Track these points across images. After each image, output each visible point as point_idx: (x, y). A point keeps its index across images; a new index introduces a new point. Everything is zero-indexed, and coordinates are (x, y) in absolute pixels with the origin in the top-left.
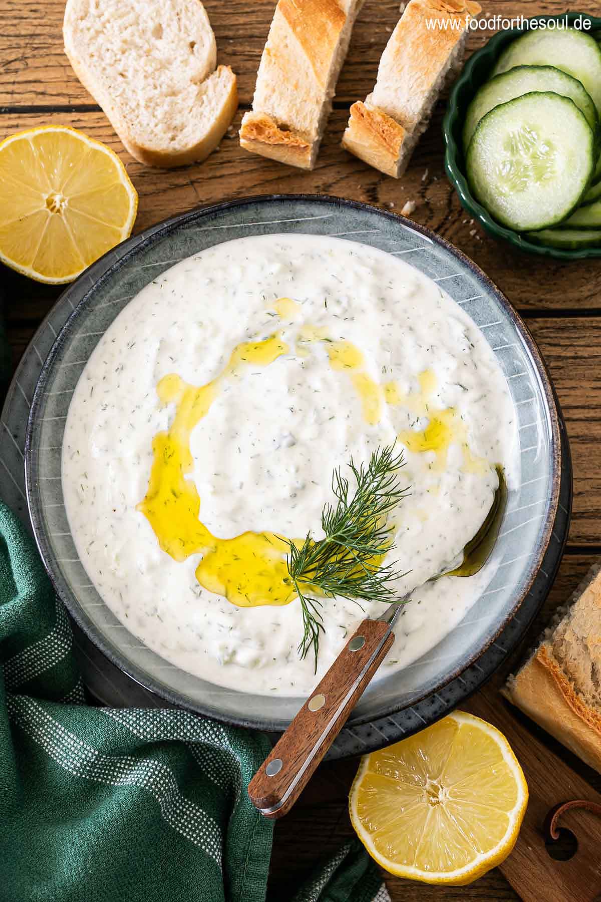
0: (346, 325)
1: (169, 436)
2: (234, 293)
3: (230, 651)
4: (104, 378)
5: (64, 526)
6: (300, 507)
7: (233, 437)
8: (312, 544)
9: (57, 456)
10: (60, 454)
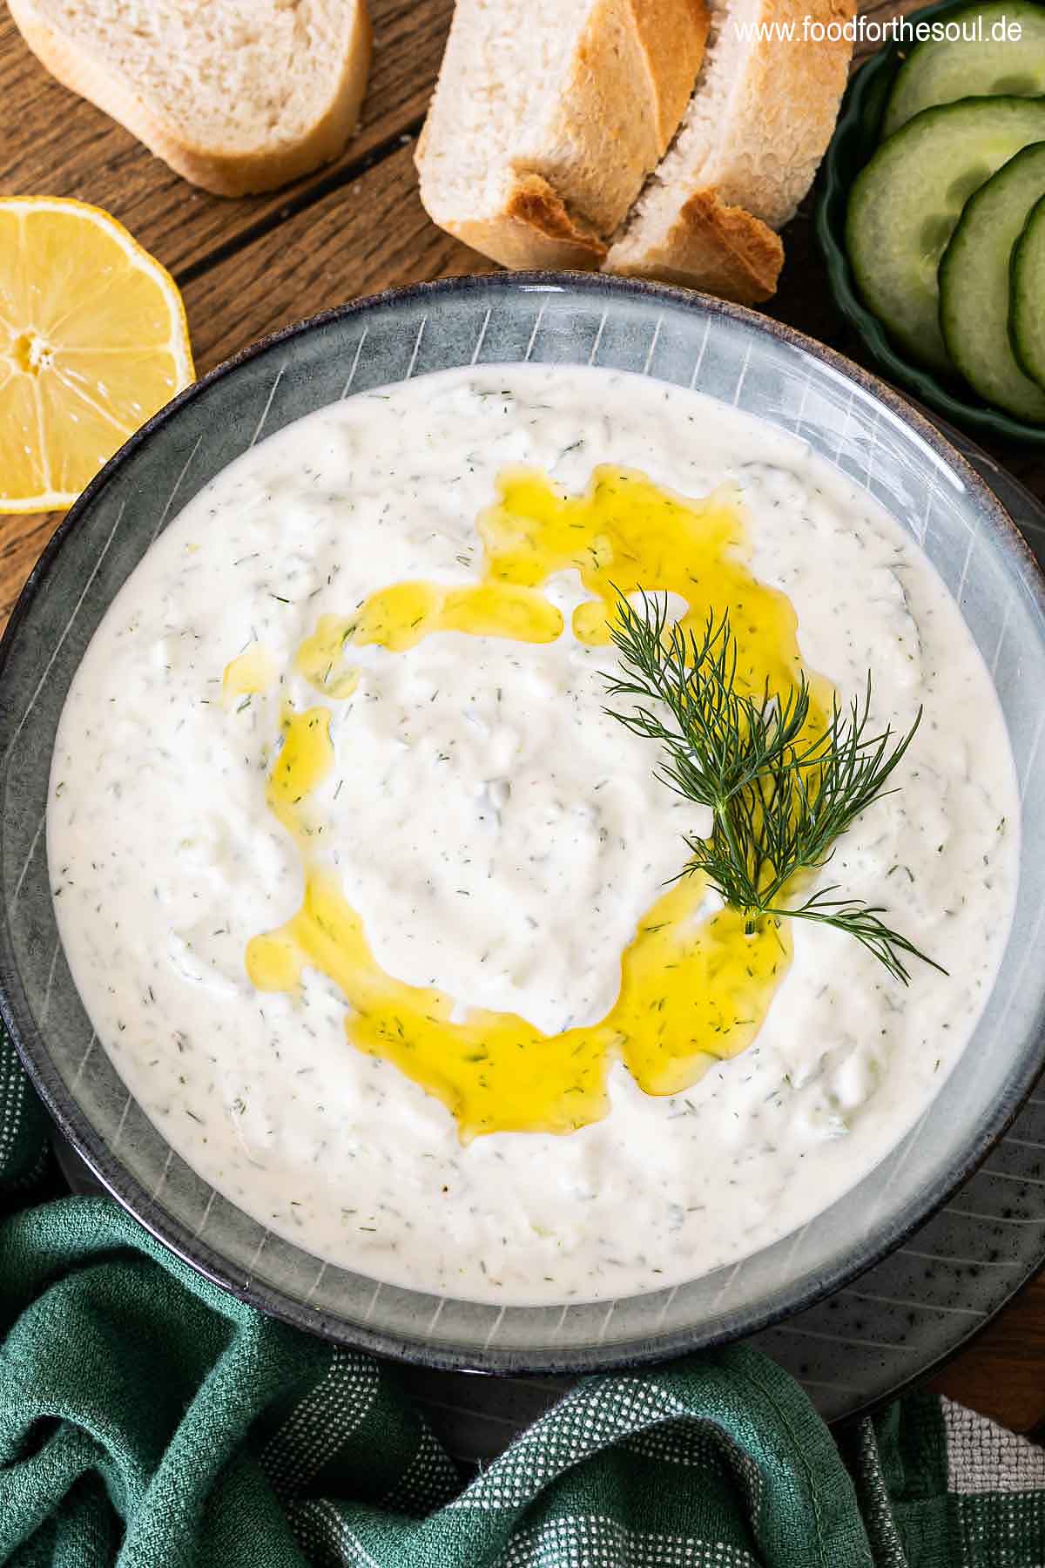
0: (341, 583)
1: (364, 1014)
2: (164, 754)
3: (827, 1106)
4: (182, 1080)
5: (425, 1302)
6: (630, 834)
7: (432, 891)
8: (710, 847)
9: (280, 1247)
10: (281, 1241)
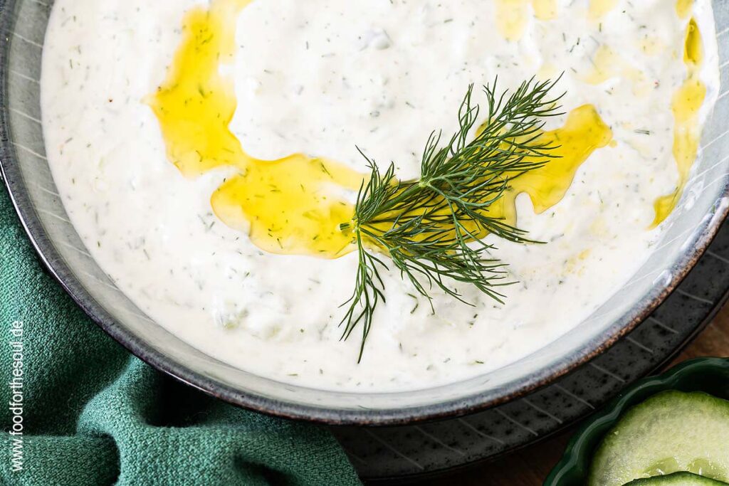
3: (240, 309)
7: (302, 27)
8: (393, 182)
9: (44, 15)
